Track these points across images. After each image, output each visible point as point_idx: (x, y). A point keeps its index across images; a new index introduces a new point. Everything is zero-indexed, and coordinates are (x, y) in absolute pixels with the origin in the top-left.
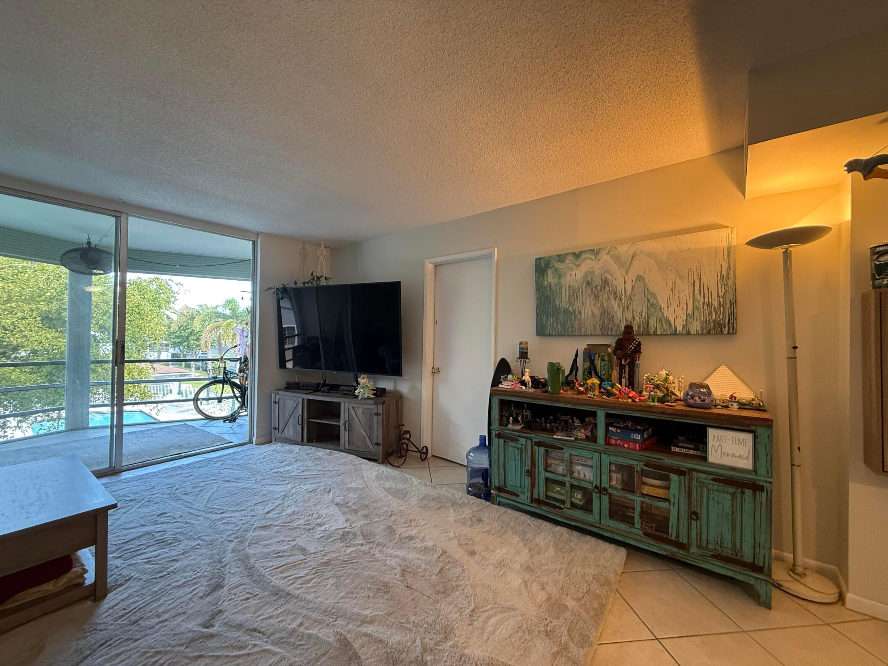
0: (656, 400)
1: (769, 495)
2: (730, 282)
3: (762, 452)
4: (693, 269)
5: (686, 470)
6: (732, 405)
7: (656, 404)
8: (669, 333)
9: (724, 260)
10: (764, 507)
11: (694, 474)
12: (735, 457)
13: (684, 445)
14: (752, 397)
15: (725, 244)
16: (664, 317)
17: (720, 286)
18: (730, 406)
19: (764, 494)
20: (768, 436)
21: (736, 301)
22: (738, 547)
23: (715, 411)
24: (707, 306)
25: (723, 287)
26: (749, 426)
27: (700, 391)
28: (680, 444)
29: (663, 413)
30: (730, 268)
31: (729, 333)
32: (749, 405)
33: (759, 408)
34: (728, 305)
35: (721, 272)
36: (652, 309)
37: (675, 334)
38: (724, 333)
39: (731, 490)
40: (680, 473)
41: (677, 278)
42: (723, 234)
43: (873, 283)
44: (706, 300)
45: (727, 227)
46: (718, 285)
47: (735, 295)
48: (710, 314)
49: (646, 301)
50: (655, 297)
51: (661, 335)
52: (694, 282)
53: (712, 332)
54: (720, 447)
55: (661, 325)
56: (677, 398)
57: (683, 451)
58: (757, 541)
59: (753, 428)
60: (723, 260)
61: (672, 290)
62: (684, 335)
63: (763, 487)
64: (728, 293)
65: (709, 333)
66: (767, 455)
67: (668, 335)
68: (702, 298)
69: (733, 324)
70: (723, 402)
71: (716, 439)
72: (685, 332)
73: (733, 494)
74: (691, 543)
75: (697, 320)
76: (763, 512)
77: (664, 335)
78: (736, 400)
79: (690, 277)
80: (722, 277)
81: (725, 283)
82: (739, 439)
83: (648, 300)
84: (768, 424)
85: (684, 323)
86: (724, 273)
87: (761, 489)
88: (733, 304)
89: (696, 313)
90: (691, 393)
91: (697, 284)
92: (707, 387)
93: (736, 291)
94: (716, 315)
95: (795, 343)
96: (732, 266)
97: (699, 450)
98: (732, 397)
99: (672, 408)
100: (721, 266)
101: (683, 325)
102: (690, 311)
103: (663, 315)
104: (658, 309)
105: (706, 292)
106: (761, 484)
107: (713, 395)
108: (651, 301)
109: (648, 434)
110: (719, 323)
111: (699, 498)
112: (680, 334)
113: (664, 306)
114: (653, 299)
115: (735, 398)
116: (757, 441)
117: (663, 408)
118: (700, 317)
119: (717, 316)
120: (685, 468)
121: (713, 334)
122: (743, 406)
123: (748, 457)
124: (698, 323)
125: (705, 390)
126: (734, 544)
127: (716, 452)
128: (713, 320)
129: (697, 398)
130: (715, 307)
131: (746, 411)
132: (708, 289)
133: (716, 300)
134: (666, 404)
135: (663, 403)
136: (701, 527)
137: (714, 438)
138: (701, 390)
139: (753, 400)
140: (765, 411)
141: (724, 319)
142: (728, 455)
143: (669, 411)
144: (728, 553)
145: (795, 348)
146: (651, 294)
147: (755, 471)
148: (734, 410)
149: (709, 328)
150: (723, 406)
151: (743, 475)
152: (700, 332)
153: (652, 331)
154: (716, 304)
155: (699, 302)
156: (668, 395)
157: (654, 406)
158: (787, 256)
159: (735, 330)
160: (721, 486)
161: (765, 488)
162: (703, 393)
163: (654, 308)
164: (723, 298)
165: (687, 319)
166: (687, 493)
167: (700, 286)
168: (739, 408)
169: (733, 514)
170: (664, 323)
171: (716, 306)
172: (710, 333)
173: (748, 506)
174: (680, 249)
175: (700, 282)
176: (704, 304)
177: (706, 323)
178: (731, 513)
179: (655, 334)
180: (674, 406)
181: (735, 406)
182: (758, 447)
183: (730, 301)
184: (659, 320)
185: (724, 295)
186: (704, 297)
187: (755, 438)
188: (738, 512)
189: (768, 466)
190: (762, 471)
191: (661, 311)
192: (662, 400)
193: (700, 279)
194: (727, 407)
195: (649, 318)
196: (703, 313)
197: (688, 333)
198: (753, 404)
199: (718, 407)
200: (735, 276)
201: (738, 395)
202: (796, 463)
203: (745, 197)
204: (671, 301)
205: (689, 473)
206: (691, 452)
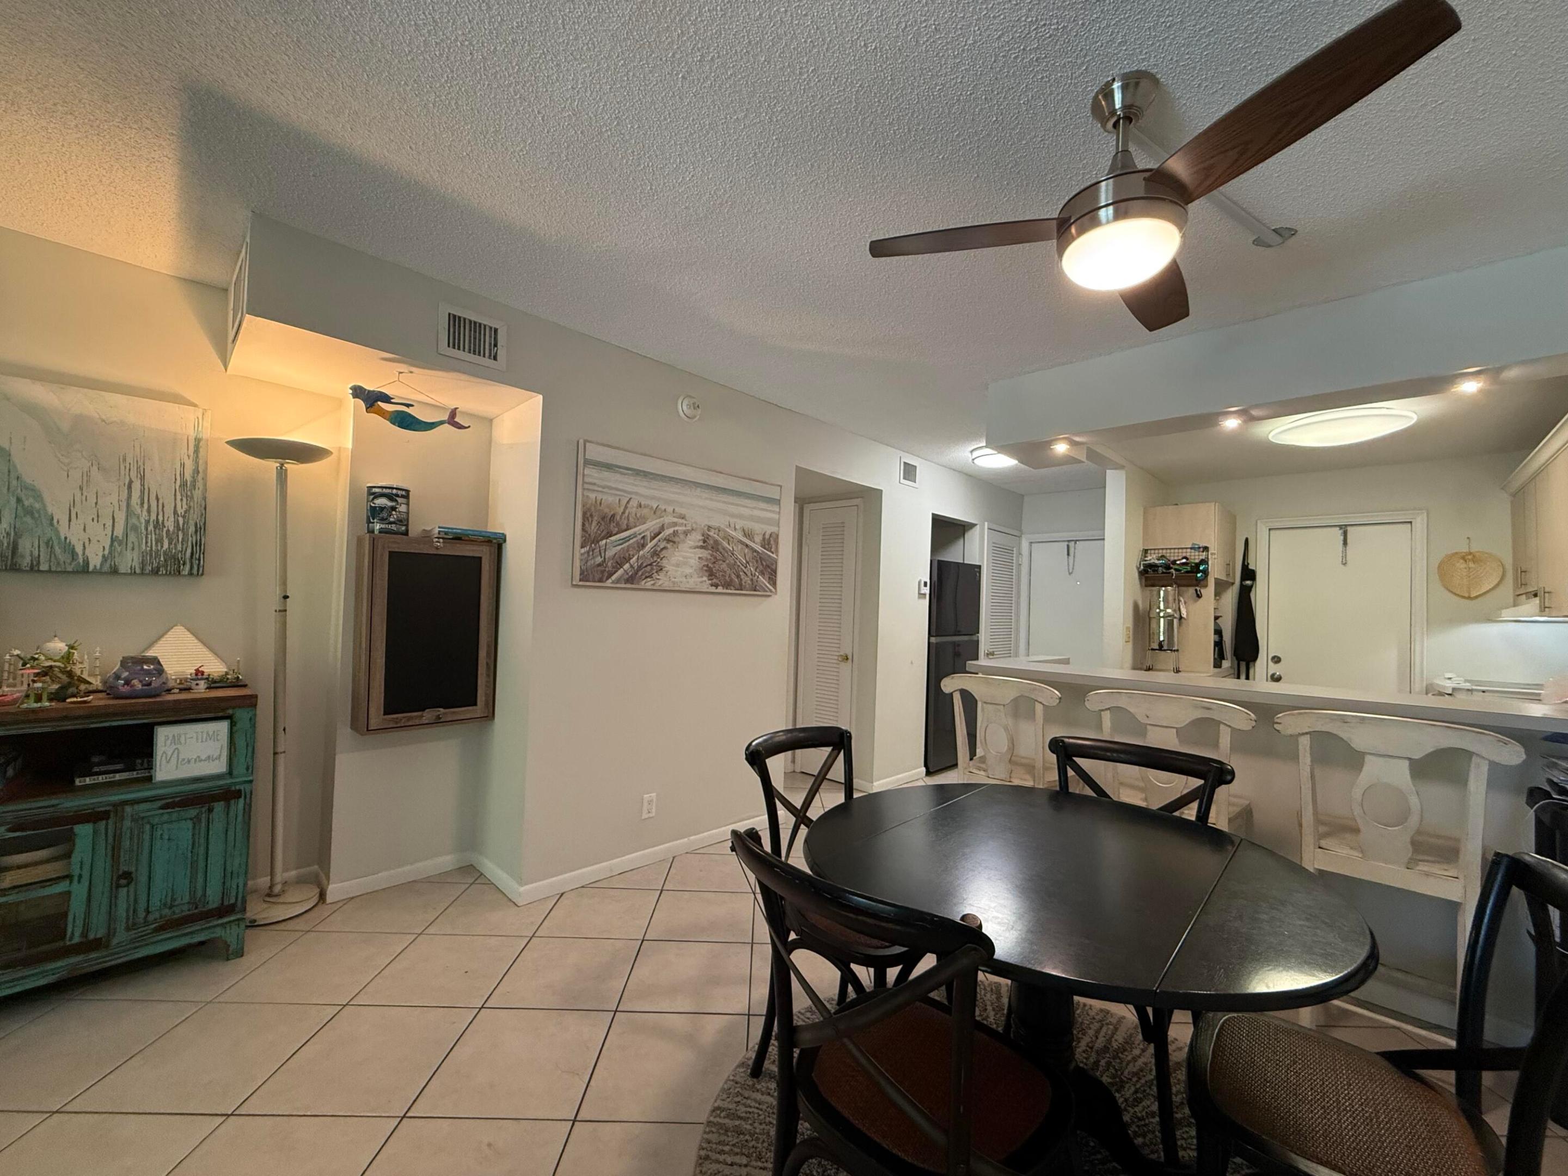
0: (45, 697)
1: (248, 800)
2: (197, 494)
3: (241, 742)
4: (129, 460)
5: (108, 808)
6: (197, 684)
7: (47, 704)
8: (69, 569)
9: (189, 456)
10: (240, 818)
11: (128, 809)
12: (201, 761)
13: (103, 768)
14: (226, 670)
15: (192, 434)
16: (59, 538)
17: (179, 497)
18: (193, 686)
19: (241, 801)
20: (251, 719)
21: (205, 524)
22: (199, 893)
23: (170, 697)
24: (155, 527)
25: (185, 499)
26: (223, 710)
27: (142, 669)
28: (96, 769)
29: (66, 718)
30: (198, 472)
31: (191, 574)
32: (221, 681)
33: (237, 684)
34: (192, 529)
35: (182, 475)
36: (28, 519)
37: (85, 570)
38: (183, 573)
39: (193, 812)
40: (94, 817)
41: (95, 468)
42: (190, 415)
43: (368, 526)
44: (153, 517)
45: (195, 405)
46: (175, 495)
47: (204, 515)
48: (159, 541)
49: (13, 501)
50: (38, 497)
51: (50, 571)
52: (131, 482)
53: (162, 571)
54: (176, 751)
55: (52, 552)
56: (91, 688)
57: (101, 779)
58: (229, 869)
59: (230, 712)
60: (186, 457)
61: (81, 488)
62: (105, 573)
63: (240, 791)
64: (192, 509)
65: (155, 572)
66: (247, 746)
67: (69, 572)
68: (145, 513)
69: (199, 560)
70: (180, 683)
71: (169, 742)
72: (106, 568)
73: (196, 820)
74: (115, 929)
75: (133, 549)
76: (239, 827)
77: (56, 572)
78: (204, 677)
79: (123, 472)
80: (184, 485)
81: (189, 493)
82: (208, 733)
83: (19, 500)
84: (251, 702)
85: (106, 552)
86: (188, 476)
87: (238, 794)
88: (201, 529)
89: (132, 537)
90: (126, 674)
91: (136, 486)
92: (155, 661)
93: (205, 509)
94: (170, 543)
95: (286, 591)
96: (201, 470)
97: (134, 770)
98: (198, 672)
99: (87, 705)
100: (183, 465)
101: (104, 556)
102: (119, 532)
103: (57, 532)
104: (45, 522)
105: (153, 503)
106: (237, 787)
107: (166, 673)
108: (26, 503)
109: (14, 769)
110: (174, 558)
111: (135, 848)
112: (97, 572)
113: (60, 515)
114: (31, 500)
115: (203, 673)
116: (235, 728)
117: (63, 709)
118: (139, 546)
119: (173, 546)
120: (108, 805)
121: (162, 575)
122: (214, 684)
123: (220, 755)
124: (136, 554)
125: (152, 667)
126: (193, 892)
127: (168, 762)
128: (165, 553)
129: (135, 682)
130: (168, 530)
131: (220, 690)
132: (158, 499)
133: (172, 519)
134: (68, 700)
135: (64, 700)
136: (135, 895)
137: (166, 740)
138: (145, 667)
139: (227, 673)
140: (245, 686)
141: (183, 552)
142: (189, 761)
143: (81, 713)
144: (182, 911)
145: (286, 597)
146: (27, 488)
147: (230, 773)
148: (201, 689)
149: (155, 565)
150: (181, 690)
151: (211, 784)
152: (138, 571)
153: (26, 562)
154: (170, 524)
155: (138, 518)
156: (70, 685)
157: (41, 710)
158: (282, 475)
159: (201, 569)
160: (175, 813)
161: (243, 793)
162: (148, 673)
163: (33, 517)
164: (184, 517)
165: (112, 545)
166: (109, 847)
167: (142, 492)
168: (207, 688)
169: (193, 848)
170: (58, 550)
171: (171, 529)
172: (157, 573)
173: (217, 826)
174: (104, 417)
175: (143, 485)
176: (148, 522)
177: (151, 556)
178: (190, 847)
179: (34, 568)
180: (89, 702)
181: (203, 685)
182: (236, 736)
183: (196, 524)
184: (47, 544)
185: (185, 512)
186: (149, 511)
187: (232, 725)
188: (202, 841)
189: (249, 759)
190: (240, 769)
191: (52, 524)
192: (58, 696)
193: (143, 478)
194: (188, 689)
195: (18, 535)
196: (147, 538)
197: (114, 571)
198: (228, 679)
199: (173, 691)
200: (205, 485)
201: (206, 670)
202: (280, 749)
203: (226, 370)
204: (78, 508)
205: (116, 812)
206: (118, 777)
